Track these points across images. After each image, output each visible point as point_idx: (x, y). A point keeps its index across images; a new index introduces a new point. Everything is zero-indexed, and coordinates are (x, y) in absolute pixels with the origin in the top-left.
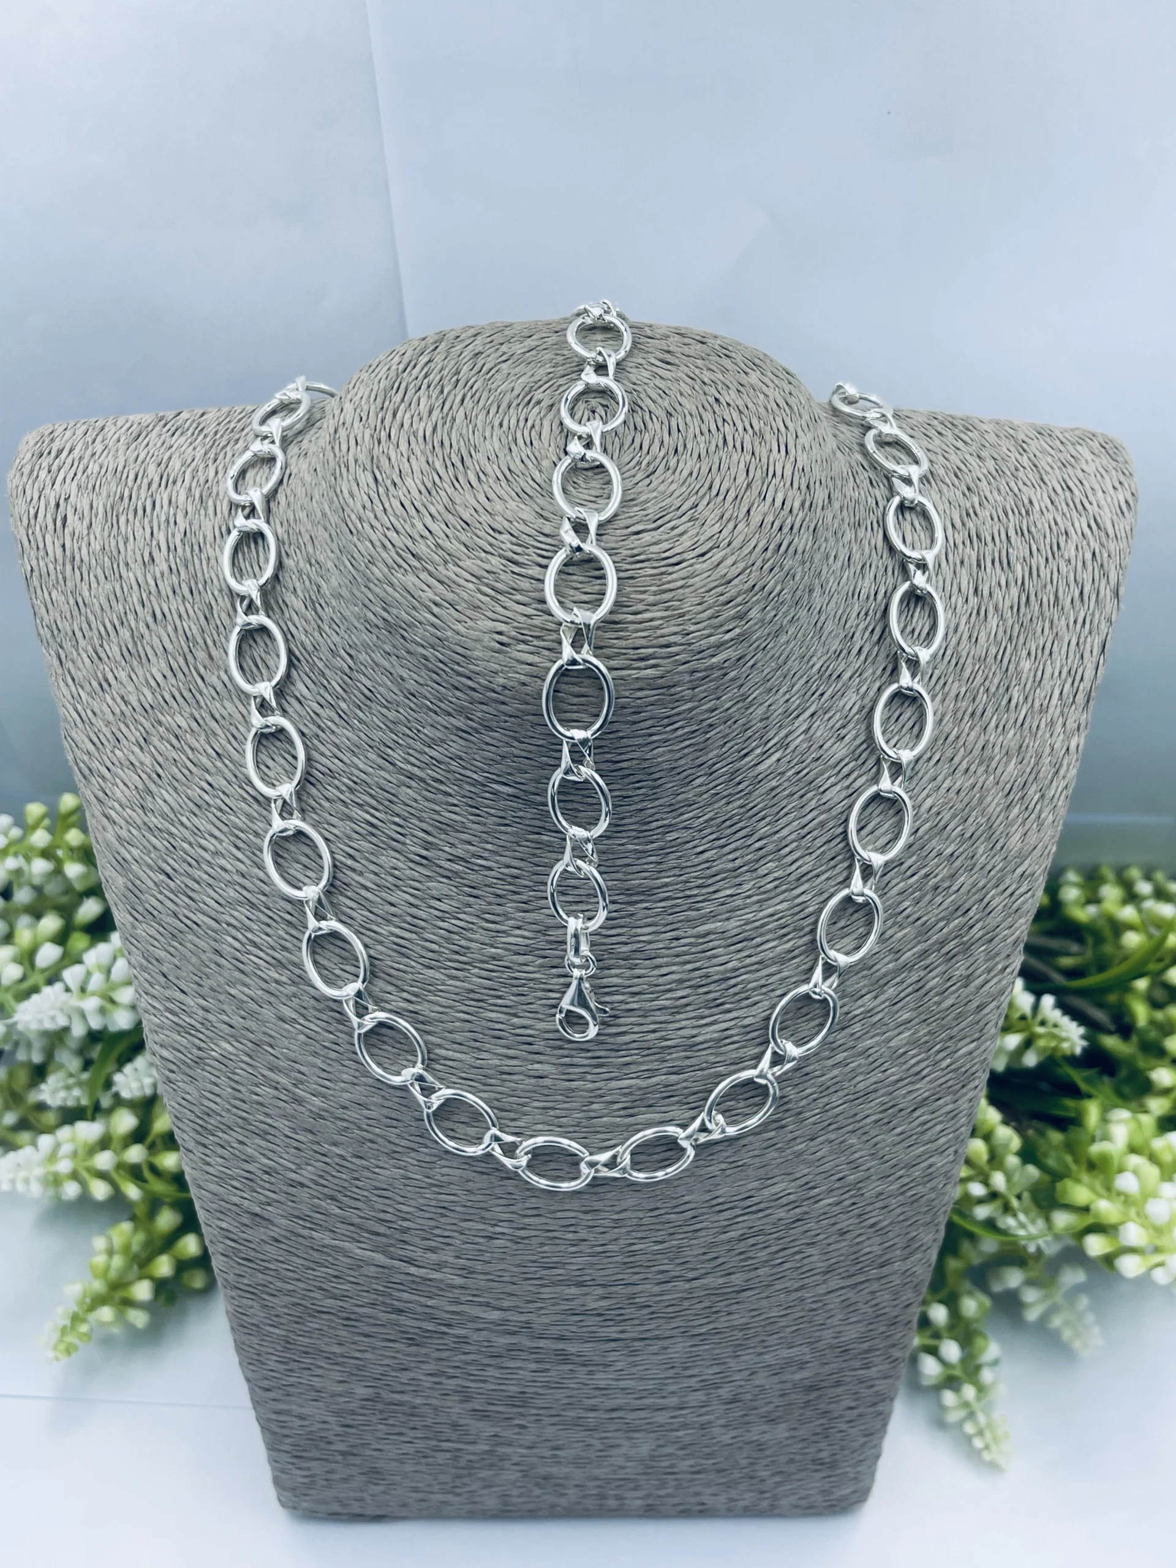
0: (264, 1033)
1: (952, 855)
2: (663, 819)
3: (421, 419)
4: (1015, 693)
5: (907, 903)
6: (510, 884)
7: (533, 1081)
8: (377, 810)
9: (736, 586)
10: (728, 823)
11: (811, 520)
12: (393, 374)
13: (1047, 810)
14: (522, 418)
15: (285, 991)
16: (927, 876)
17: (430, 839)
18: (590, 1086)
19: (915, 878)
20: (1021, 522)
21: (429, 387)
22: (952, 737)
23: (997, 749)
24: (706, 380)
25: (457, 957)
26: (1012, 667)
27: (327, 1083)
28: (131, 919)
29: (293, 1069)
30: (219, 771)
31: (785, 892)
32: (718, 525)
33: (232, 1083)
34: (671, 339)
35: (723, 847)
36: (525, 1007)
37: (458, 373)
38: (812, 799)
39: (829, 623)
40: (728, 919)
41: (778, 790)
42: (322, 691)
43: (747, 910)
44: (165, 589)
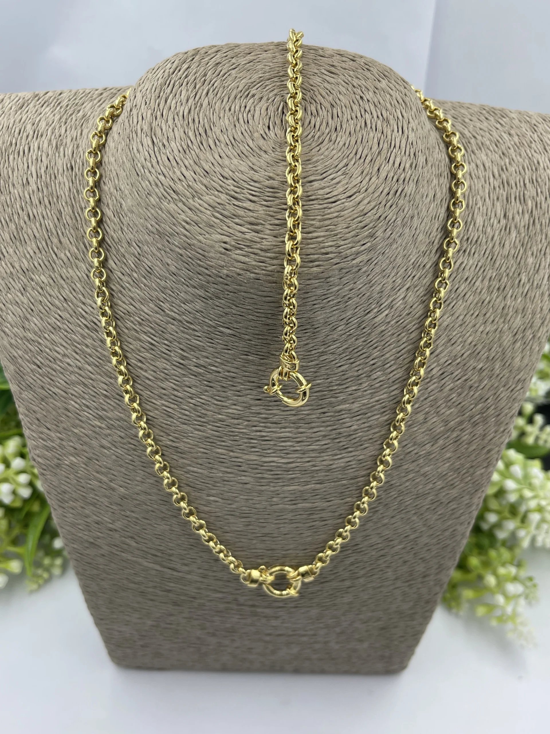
0: (93, 453)
1: (481, 369)
2: (318, 349)
3: (182, 104)
4: (524, 278)
5: (454, 395)
6: (230, 381)
7: (241, 485)
8: (155, 336)
9: (369, 217)
10: (356, 351)
11: (415, 175)
12: (166, 74)
13: (536, 344)
14: (243, 105)
15: (104, 432)
16: (466, 380)
17: (185, 354)
18: (272, 489)
19: (460, 381)
20: (532, 175)
21: (187, 84)
22: (486, 302)
23: (511, 309)
24: (355, 84)
25: (199, 419)
26: (523, 261)
27: (129, 482)
28: (19, 389)
29: (109, 473)
30: (65, 309)
31: (386, 388)
32: (360, 178)
33: (77, 478)
34: (335, 58)
35: (352, 363)
36: (237, 447)
37: (205, 75)
38: (404, 337)
39: (421, 235)
40: (353, 403)
41: (386, 332)
42: (123, 266)
43: (364, 398)
44: (35, 201)
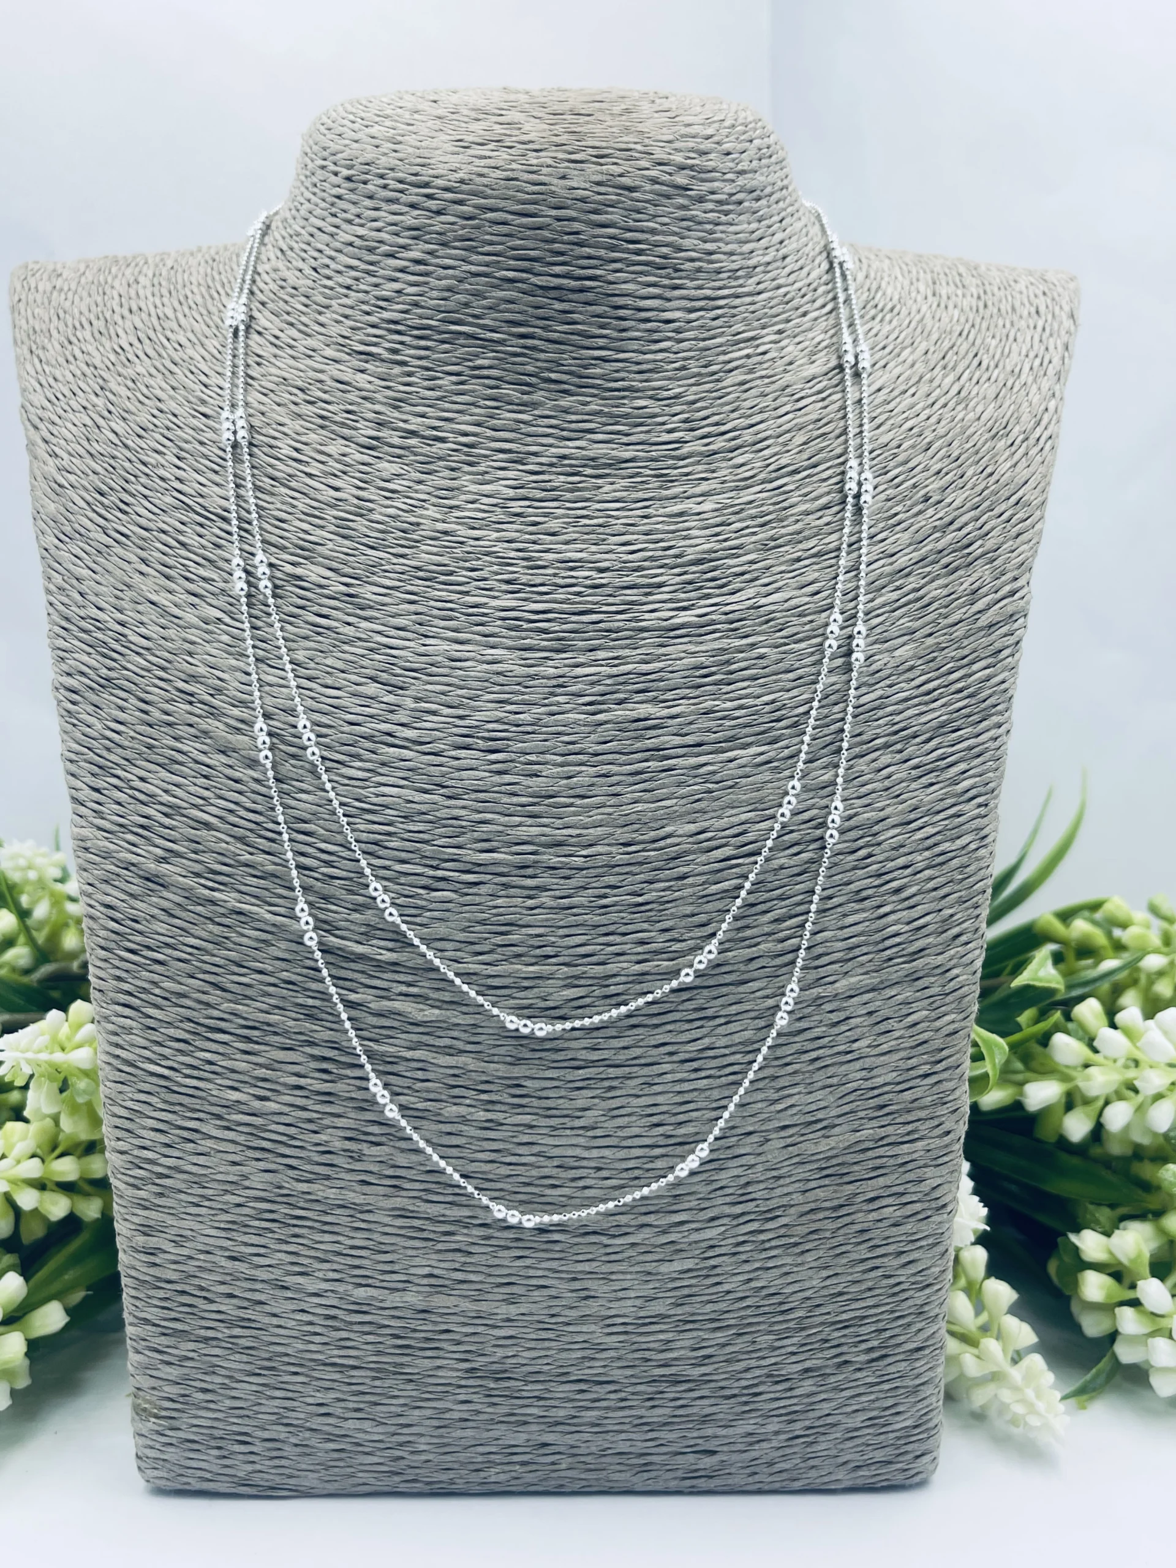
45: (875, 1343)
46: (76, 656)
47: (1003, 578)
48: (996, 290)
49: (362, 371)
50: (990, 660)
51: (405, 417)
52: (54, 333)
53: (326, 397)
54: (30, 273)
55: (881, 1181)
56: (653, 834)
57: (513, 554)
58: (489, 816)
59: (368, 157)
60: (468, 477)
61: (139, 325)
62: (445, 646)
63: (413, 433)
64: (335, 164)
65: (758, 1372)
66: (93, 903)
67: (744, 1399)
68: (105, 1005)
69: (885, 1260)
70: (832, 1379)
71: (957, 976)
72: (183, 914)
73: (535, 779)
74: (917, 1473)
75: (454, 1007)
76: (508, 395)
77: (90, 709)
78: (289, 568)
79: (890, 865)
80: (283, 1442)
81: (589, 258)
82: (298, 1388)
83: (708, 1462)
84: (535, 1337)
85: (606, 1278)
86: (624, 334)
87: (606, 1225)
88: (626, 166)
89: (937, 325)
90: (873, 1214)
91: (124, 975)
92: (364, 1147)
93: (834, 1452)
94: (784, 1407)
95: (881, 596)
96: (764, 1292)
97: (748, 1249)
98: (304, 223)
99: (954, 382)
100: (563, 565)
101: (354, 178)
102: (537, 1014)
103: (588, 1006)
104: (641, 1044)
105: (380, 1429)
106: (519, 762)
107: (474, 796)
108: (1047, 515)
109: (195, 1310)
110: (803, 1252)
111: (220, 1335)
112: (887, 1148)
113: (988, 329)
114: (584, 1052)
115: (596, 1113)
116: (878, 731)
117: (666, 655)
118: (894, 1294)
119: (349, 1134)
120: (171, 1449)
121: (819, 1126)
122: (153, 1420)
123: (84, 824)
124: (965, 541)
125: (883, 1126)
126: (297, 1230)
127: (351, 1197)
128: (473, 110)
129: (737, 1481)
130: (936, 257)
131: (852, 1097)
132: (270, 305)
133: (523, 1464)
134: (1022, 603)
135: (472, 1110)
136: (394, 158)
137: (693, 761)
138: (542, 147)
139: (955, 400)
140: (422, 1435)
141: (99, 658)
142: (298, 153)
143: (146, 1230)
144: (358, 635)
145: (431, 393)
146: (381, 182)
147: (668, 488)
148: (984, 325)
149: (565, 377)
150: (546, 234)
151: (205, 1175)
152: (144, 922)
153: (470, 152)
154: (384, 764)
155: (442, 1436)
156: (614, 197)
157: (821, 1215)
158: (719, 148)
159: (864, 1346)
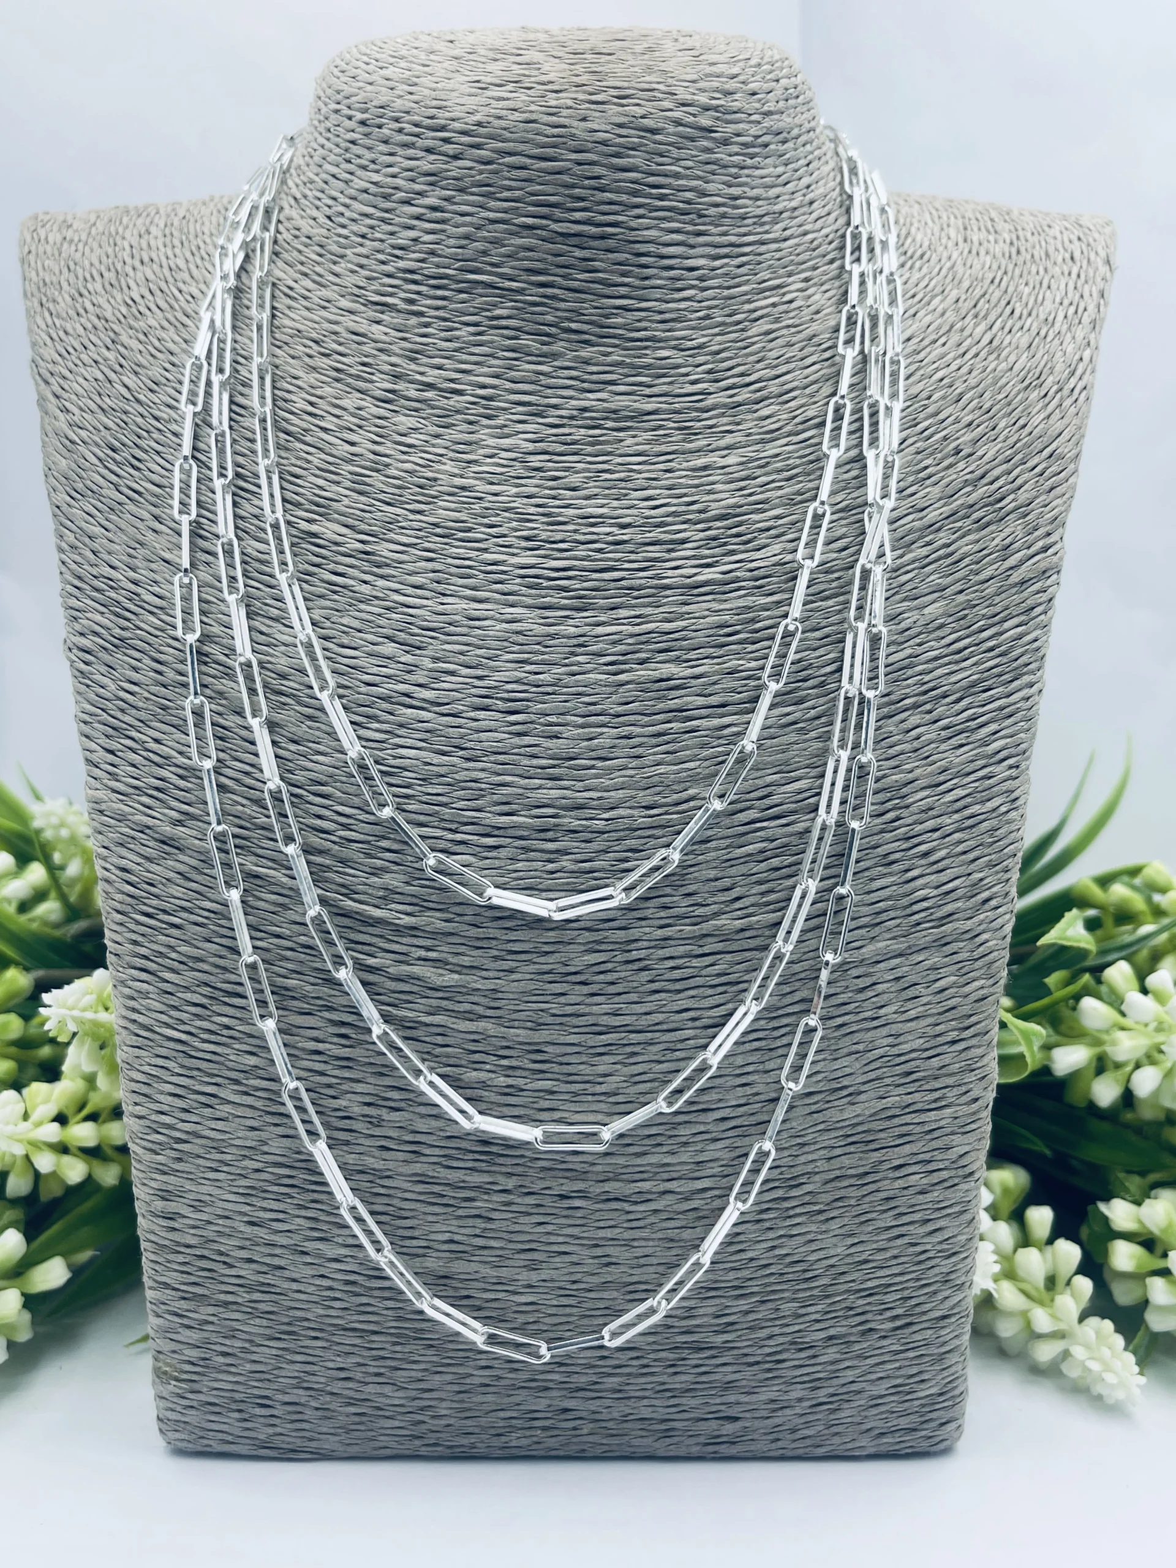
45: (900, 1311)
46: (89, 615)
47: (1037, 533)
48: (1029, 235)
49: (378, 323)
50: (1022, 618)
51: (422, 369)
52: (65, 284)
53: (341, 349)
54: (40, 224)
55: (907, 1149)
56: (675, 796)
57: (532, 510)
58: (509, 779)
59: (383, 99)
60: (487, 431)
61: (151, 276)
62: (464, 605)
63: (431, 386)
64: (349, 107)
65: (781, 1340)
66: (108, 866)
67: (767, 1366)
68: (121, 969)
69: (911, 1228)
70: (857, 1347)
71: (986, 941)
72: (199, 878)
73: (555, 741)
74: (942, 1440)
75: (474, 971)
76: (528, 346)
77: (104, 669)
78: (304, 525)
79: (919, 828)
80: (303, 1405)
81: (611, 203)
82: (317, 1352)
83: (729, 1428)
84: (555, 1303)
85: (628, 1244)
86: (647, 282)
87: (628, 1192)
88: (648, 107)
89: (969, 272)
90: (900, 1181)
91: (140, 939)
92: (385, 1114)
93: (858, 1419)
94: (807, 1374)
95: (911, 551)
96: (788, 1260)
97: (772, 1216)
98: (319, 170)
99: (986, 332)
100: (584, 521)
101: (368, 122)
102: (558, 979)
103: (610, 971)
104: (663, 1009)
105: (400, 1394)
106: (539, 724)
107: (492, 758)
108: (1080, 469)
109: (214, 1275)
110: (827, 1220)
111: (240, 1300)
112: (913, 1115)
113: (1021, 276)
114: (605, 1017)
115: (618, 1079)
116: (908, 691)
117: (689, 613)
118: (920, 1262)
119: (368, 1099)
120: (193, 1412)
121: (845, 1092)
122: (173, 1383)
123: (99, 786)
124: (998, 496)
125: (909, 1093)
126: (316, 1196)
127: (370, 1162)
128: (491, 50)
129: (761, 1446)
130: (967, 202)
131: (877, 1064)
132: (285, 255)
133: (544, 1429)
134: (1055, 559)
135: (493, 1075)
136: (409, 100)
137: (716, 722)
138: (562, 88)
139: (986, 350)
140: (442, 1400)
141: (112, 617)
142: (311, 98)
143: (165, 1195)
144: (375, 593)
145: (448, 344)
146: (397, 125)
147: (691, 441)
148: (1017, 272)
149: (585, 327)
150: (566, 178)
151: (223, 1140)
152: (160, 886)
153: (488, 93)
154: (401, 726)
155: (462, 1401)
156: (636, 140)
157: (846, 1183)
158: (745, 88)
159: (888, 1314)
